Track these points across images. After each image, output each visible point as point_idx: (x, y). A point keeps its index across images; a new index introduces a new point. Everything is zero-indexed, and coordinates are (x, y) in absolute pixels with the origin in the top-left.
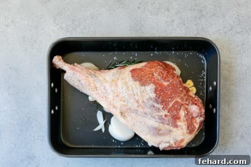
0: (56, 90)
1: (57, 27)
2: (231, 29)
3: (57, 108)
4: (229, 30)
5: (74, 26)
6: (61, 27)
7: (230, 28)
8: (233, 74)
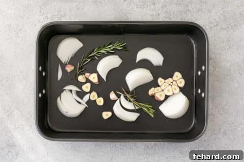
0: (44, 74)
1: (43, 17)
2: (217, 25)
3: (44, 91)
4: (214, 26)
5: (60, 16)
6: (47, 17)
7: (215, 24)
8: (218, 70)
